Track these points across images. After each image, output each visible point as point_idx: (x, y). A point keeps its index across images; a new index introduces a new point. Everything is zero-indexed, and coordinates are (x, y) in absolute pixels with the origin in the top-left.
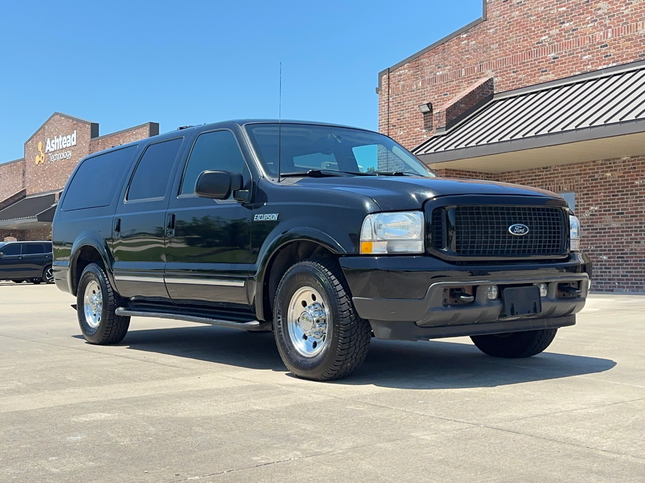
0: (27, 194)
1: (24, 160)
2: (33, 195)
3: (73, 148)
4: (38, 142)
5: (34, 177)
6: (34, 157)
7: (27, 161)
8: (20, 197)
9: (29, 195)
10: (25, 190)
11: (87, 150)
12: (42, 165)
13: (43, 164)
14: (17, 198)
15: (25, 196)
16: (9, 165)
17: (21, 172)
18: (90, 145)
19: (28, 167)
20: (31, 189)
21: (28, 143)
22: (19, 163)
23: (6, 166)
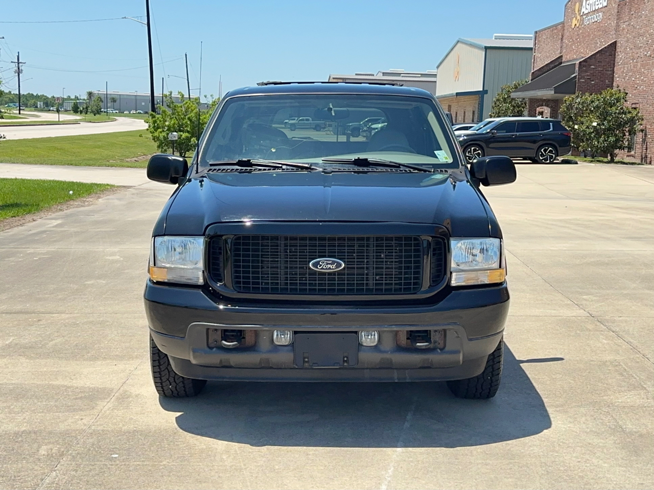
0: (563, 61)
1: (563, 23)
2: (568, 61)
3: (603, 10)
4: (576, 2)
5: (570, 42)
6: (572, 19)
7: (565, 24)
8: (556, 64)
9: (564, 62)
10: (561, 57)
11: (616, 11)
12: (577, 29)
13: (578, 27)
14: (552, 65)
15: (561, 63)
16: (551, 29)
17: (560, 37)
18: (619, 5)
19: (566, 31)
20: (567, 55)
21: (568, 5)
22: (559, 27)
23: (549, 30)
